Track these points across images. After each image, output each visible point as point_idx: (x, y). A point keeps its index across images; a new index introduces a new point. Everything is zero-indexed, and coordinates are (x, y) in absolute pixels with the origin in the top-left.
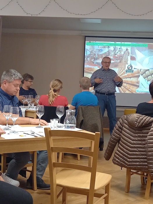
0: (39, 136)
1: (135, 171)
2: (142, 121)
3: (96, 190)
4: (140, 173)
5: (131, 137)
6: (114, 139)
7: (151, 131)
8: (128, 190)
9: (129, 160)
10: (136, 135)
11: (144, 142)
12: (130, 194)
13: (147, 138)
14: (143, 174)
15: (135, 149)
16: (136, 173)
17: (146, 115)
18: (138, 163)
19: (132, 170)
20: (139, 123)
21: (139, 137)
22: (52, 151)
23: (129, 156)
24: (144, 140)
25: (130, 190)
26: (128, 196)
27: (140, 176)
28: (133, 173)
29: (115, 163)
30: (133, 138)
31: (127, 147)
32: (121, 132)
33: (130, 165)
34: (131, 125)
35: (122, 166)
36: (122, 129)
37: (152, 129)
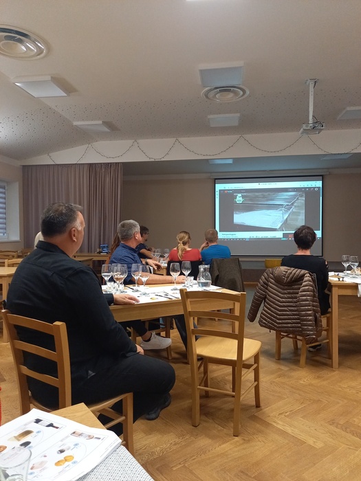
0: (174, 299)
1: (285, 334)
2: (291, 275)
4: (291, 336)
5: (280, 294)
6: (259, 297)
8: (278, 357)
9: (278, 321)
11: (295, 300)
12: (281, 362)
15: (286, 308)
16: (287, 336)
18: (289, 325)
19: (282, 333)
20: (288, 277)
21: (289, 293)
22: (190, 316)
23: (278, 317)
24: (296, 298)
25: (282, 356)
26: (279, 364)
27: (291, 340)
28: (284, 336)
30: (282, 295)
31: (275, 306)
32: (267, 289)
33: (280, 327)
34: (279, 280)
35: (270, 328)
36: (267, 285)
37: (304, 284)
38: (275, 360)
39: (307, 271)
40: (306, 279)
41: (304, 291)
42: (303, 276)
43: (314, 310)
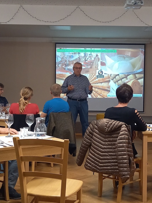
0: (8, 146)
1: (106, 175)
2: (111, 126)
3: (67, 197)
4: (111, 177)
5: (102, 142)
6: (86, 144)
7: (121, 135)
8: (100, 194)
9: (100, 164)
10: (107, 140)
11: (114, 146)
12: (102, 198)
13: (116, 143)
14: (115, 178)
15: (106, 154)
16: (108, 177)
17: (115, 119)
18: (109, 168)
19: (104, 175)
21: (109, 141)
23: (100, 161)
24: (114, 145)
25: (103, 194)
26: (101, 200)
27: (112, 180)
28: (105, 177)
29: (87, 169)
30: (104, 143)
31: (98, 152)
32: (92, 137)
33: (101, 170)
34: (101, 130)
35: (94, 171)
37: (121, 133)
38: (97, 197)
39: (123, 123)
40: (123, 129)
41: (121, 139)
42: (121, 126)
43: (128, 155)
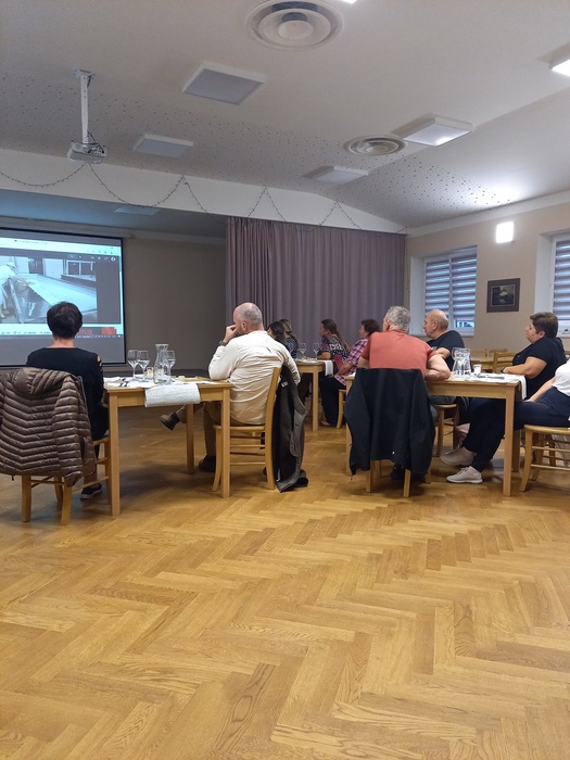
1: (41, 478)
2: (41, 382)
5: (24, 414)
7: (61, 398)
8: (27, 517)
9: (22, 458)
10: (34, 408)
12: (32, 523)
16: (44, 481)
19: (33, 478)
20: (36, 385)
21: (40, 410)
23: (22, 451)
25: (32, 516)
26: (28, 527)
28: (38, 482)
30: (28, 415)
34: (22, 391)
35: (13, 473)
37: (62, 393)
38: (20, 523)
39: (67, 374)
40: (65, 385)
41: (63, 404)
42: (61, 381)
43: (79, 433)
